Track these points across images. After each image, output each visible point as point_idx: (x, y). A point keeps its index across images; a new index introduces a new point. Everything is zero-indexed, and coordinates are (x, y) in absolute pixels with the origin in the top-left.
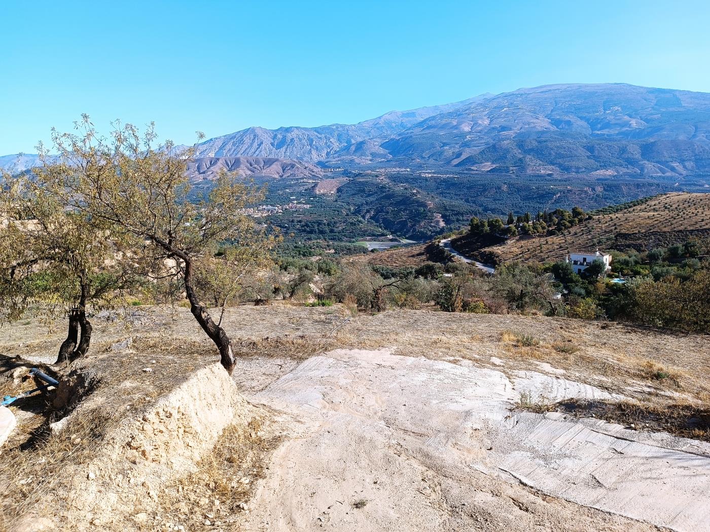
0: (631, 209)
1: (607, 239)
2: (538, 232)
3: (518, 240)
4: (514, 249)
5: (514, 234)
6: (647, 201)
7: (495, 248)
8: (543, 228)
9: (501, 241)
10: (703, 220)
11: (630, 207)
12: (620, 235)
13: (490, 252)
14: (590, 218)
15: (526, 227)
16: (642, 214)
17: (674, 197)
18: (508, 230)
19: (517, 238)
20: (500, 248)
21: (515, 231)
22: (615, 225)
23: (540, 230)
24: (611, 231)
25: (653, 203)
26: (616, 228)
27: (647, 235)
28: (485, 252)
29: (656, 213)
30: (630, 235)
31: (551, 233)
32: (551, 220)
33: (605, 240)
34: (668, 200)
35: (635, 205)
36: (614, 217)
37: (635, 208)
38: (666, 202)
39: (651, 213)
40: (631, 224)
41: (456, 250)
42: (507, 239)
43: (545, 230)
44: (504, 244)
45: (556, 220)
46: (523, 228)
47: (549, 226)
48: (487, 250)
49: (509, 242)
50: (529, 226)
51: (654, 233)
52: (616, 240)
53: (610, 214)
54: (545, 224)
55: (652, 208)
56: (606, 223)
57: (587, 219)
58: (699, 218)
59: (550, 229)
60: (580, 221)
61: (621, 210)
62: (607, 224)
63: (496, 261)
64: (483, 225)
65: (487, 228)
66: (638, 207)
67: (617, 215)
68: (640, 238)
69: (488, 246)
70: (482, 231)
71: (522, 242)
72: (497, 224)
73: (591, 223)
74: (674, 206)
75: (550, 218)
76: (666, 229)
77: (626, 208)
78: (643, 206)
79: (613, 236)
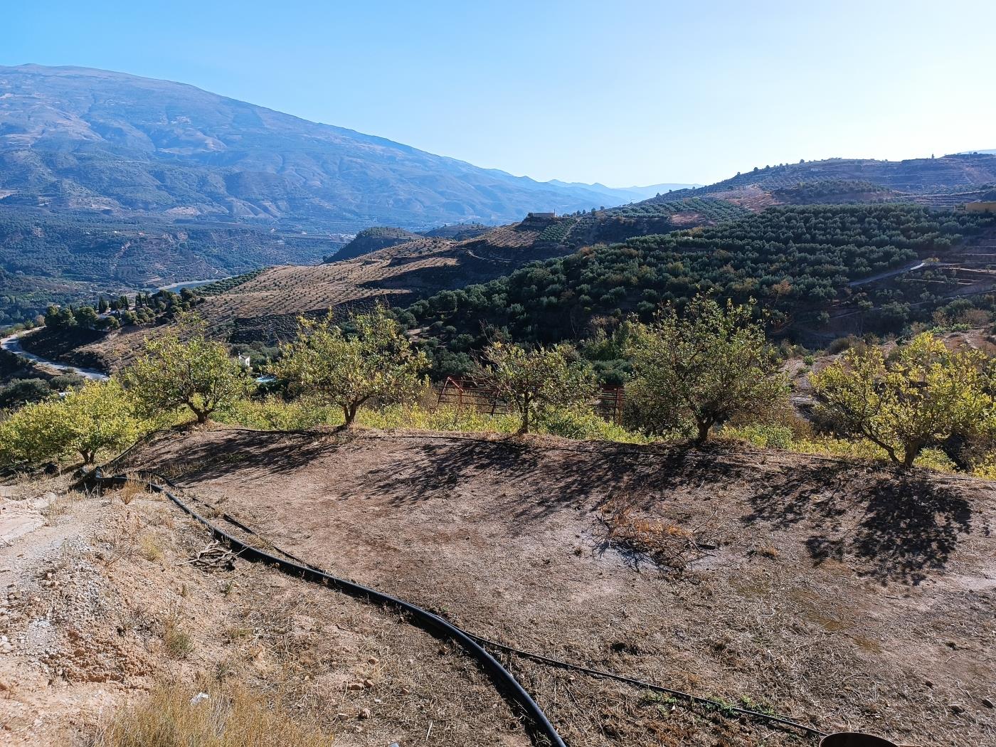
0: (241, 287)
1: (227, 326)
2: (145, 321)
3: (120, 334)
4: (121, 346)
5: (114, 327)
6: (255, 276)
7: (93, 346)
8: (151, 316)
9: (99, 336)
10: (311, 301)
11: (240, 284)
12: (238, 320)
13: (89, 352)
14: (202, 301)
15: (128, 316)
16: (256, 294)
17: (282, 271)
18: (106, 322)
19: (119, 330)
20: (100, 345)
21: (116, 322)
22: (231, 308)
23: (147, 318)
24: (229, 316)
25: (262, 278)
26: (233, 313)
27: (265, 319)
28: (81, 352)
29: (268, 294)
30: (248, 320)
31: (161, 322)
32: (158, 305)
33: (225, 327)
34: (275, 276)
35: (245, 281)
36: (228, 299)
37: (245, 285)
38: (274, 276)
39: (264, 294)
40: (247, 306)
41: (35, 354)
42: (106, 333)
43: (153, 318)
44: (104, 339)
45: (164, 305)
46: (125, 317)
47: (157, 312)
48: (85, 349)
49: (110, 336)
50: (132, 314)
51: (271, 317)
52: (236, 326)
53: (221, 292)
54: (151, 311)
55: (262, 284)
56: (221, 306)
57: (199, 303)
58: (307, 299)
59: (159, 316)
60: (192, 304)
61: (232, 287)
62: (223, 308)
63: (100, 363)
64: (67, 317)
65: (72, 319)
66: (249, 284)
67: (231, 296)
68: (259, 324)
69: (83, 344)
70: (67, 323)
71: (129, 335)
72: (89, 314)
73: (206, 307)
74: (283, 283)
75: (156, 302)
76: (281, 312)
77: (236, 285)
78: (254, 283)
79: (232, 322)
